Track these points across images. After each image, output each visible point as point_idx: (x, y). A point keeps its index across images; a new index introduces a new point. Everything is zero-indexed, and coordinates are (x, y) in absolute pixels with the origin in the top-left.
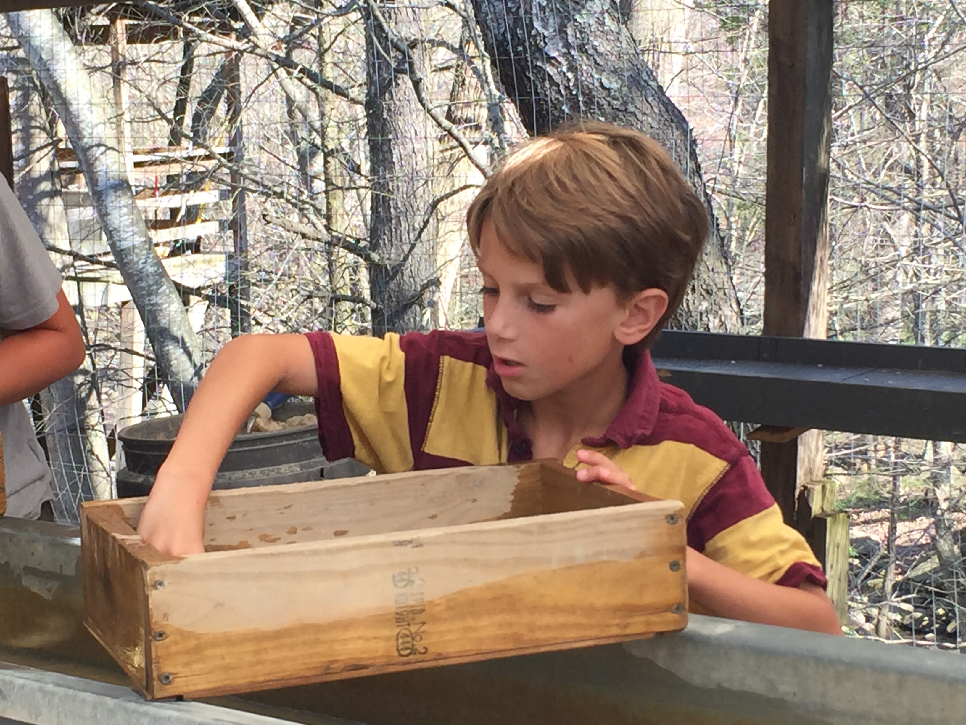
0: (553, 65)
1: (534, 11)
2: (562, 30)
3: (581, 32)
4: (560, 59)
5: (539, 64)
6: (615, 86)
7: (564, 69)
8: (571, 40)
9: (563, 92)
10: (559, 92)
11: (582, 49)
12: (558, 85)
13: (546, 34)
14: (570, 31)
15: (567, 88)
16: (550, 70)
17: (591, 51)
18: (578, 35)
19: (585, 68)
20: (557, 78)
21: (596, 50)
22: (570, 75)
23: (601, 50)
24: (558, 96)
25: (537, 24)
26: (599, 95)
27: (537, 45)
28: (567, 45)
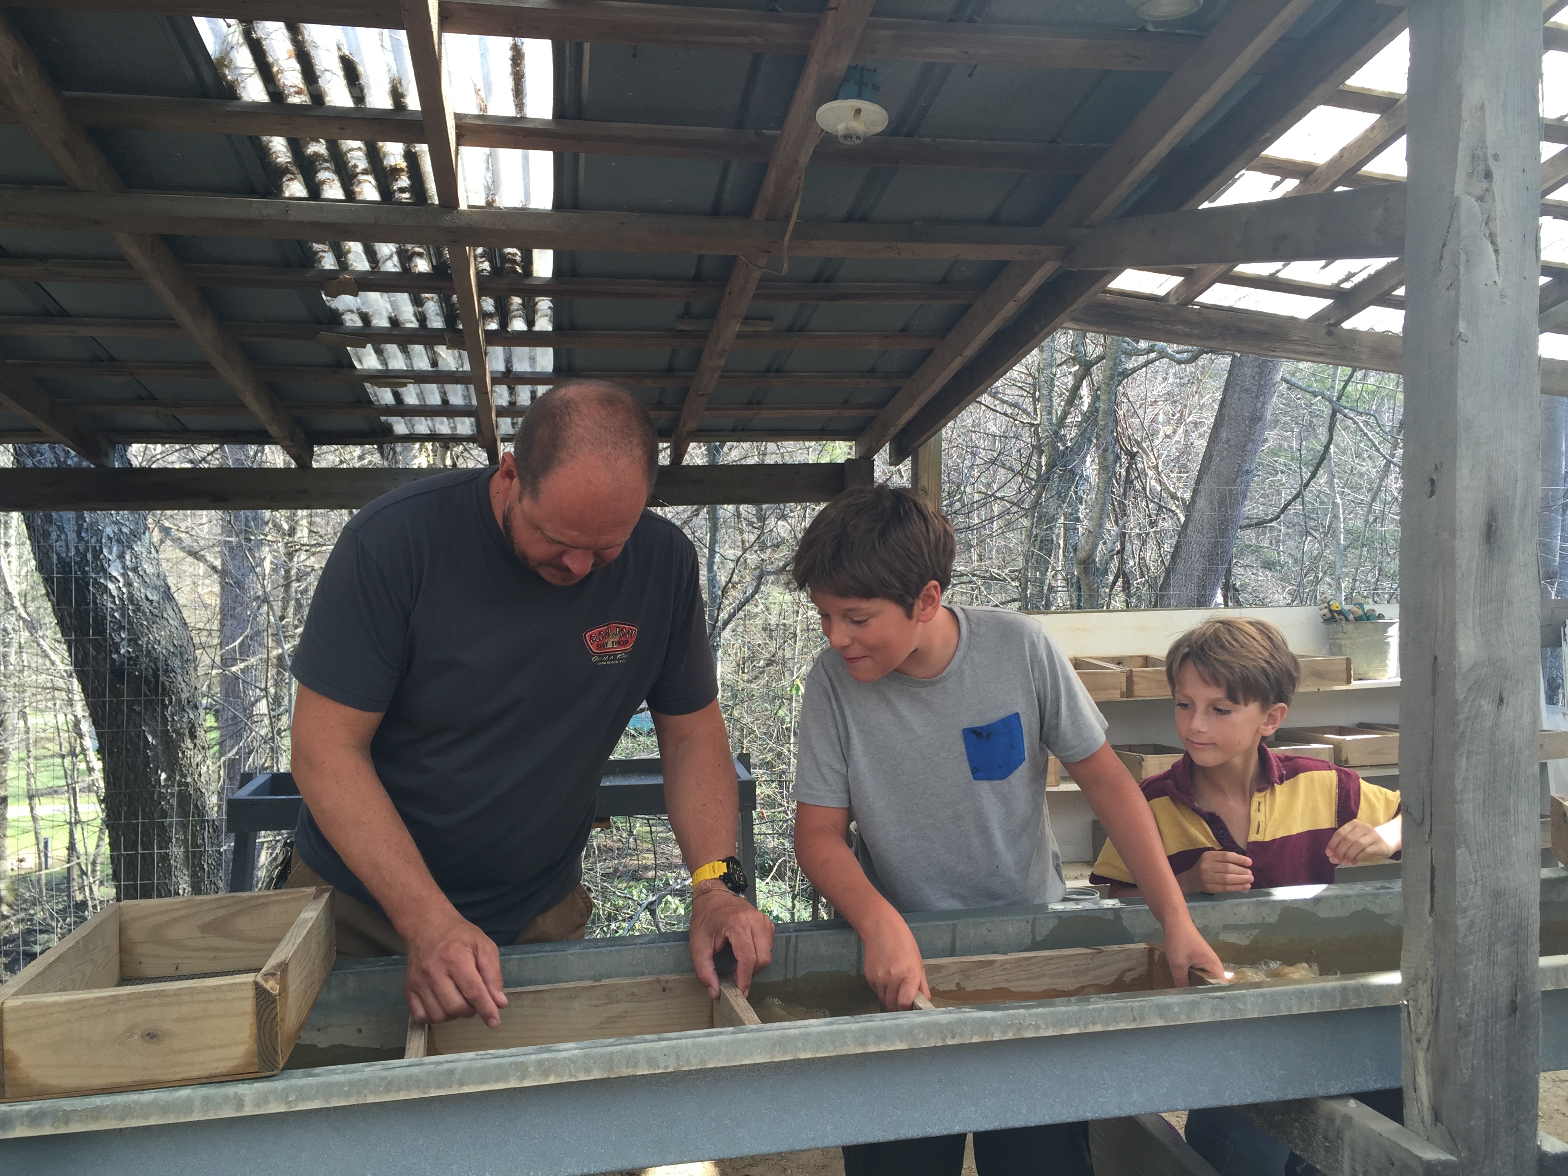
0: (112, 582)
1: (104, 541)
2: (121, 556)
3: (136, 558)
4: (119, 578)
5: (102, 581)
6: (155, 598)
7: (121, 585)
8: (128, 563)
9: (117, 602)
10: (114, 602)
11: (135, 570)
12: (114, 597)
13: (110, 558)
14: (128, 557)
15: (121, 600)
16: (111, 586)
17: (141, 573)
18: (134, 560)
19: (136, 584)
20: (115, 592)
21: (145, 572)
22: (124, 590)
23: (148, 571)
24: (112, 606)
25: (105, 551)
26: (145, 605)
27: (102, 565)
28: (124, 567)
